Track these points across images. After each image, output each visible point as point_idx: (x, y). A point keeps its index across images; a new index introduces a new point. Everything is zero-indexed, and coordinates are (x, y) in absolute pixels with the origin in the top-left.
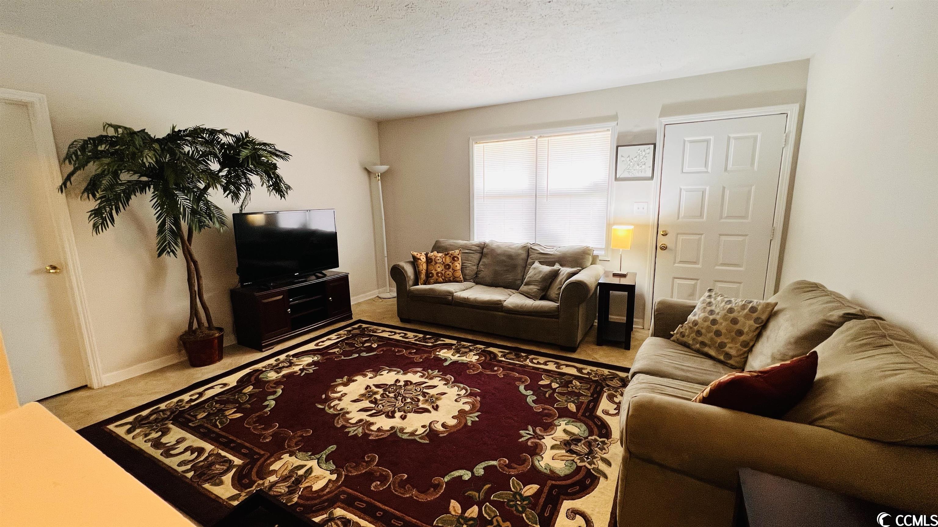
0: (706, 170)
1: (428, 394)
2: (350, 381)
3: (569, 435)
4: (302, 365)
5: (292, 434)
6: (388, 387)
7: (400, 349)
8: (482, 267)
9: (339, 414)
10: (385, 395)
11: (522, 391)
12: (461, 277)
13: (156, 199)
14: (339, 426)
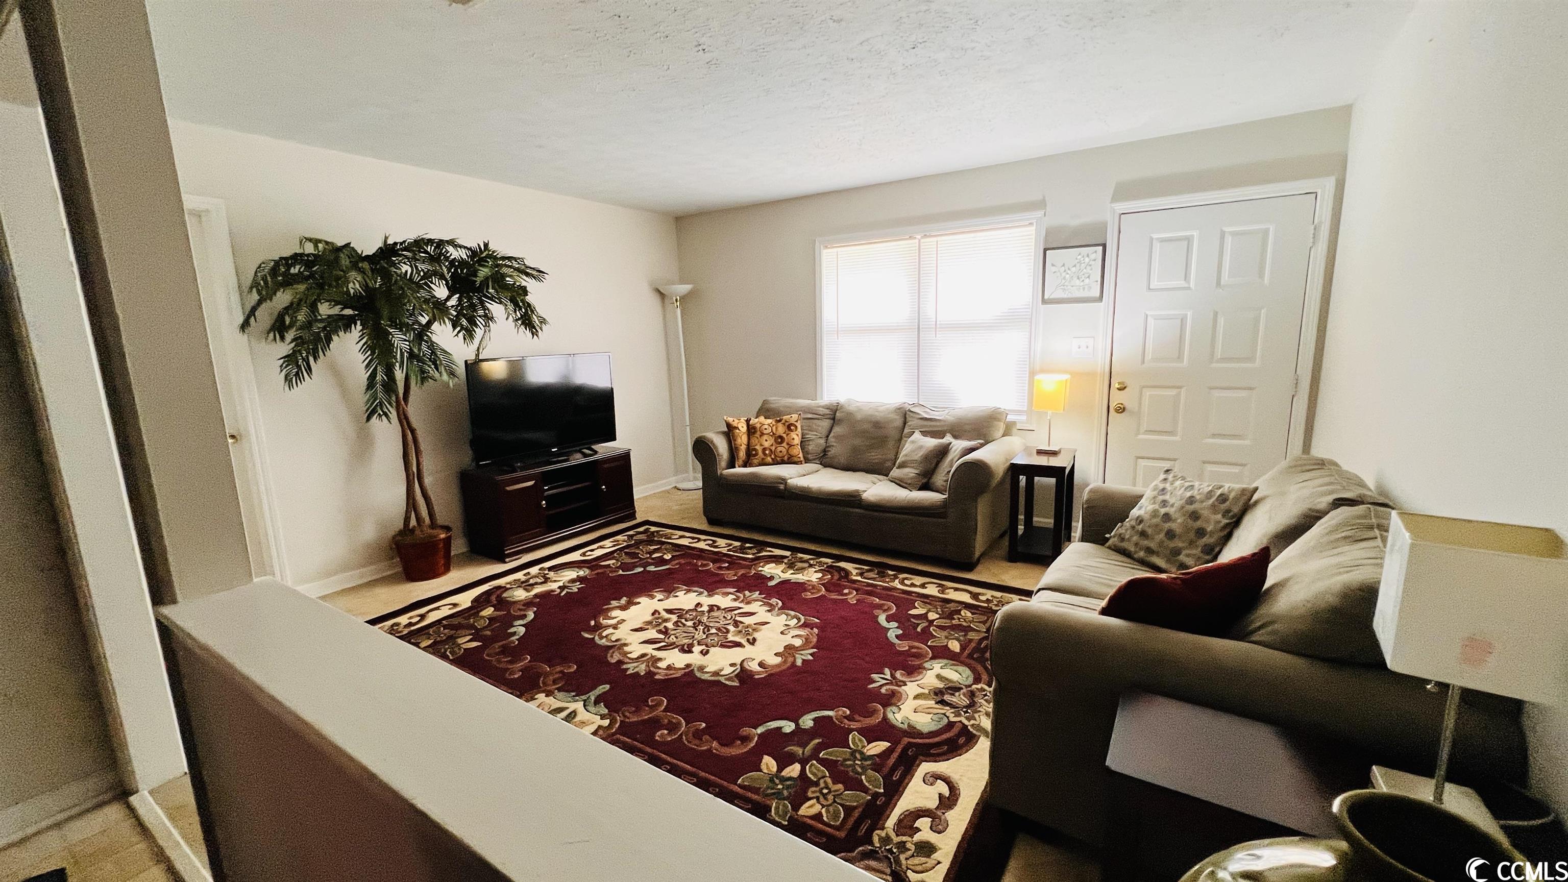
0: (1186, 285)
1: (742, 623)
2: (630, 604)
3: (944, 682)
4: (562, 582)
5: (548, 669)
6: (684, 612)
7: (705, 562)
8: (833, 440)
9: (615, 646)
10: (680, 624)
11: (881, 623)
12: (801, 455)
13: (364, 340)
14: (613, 661)
